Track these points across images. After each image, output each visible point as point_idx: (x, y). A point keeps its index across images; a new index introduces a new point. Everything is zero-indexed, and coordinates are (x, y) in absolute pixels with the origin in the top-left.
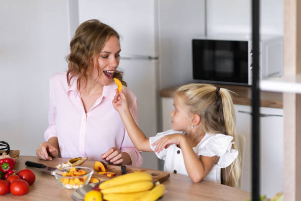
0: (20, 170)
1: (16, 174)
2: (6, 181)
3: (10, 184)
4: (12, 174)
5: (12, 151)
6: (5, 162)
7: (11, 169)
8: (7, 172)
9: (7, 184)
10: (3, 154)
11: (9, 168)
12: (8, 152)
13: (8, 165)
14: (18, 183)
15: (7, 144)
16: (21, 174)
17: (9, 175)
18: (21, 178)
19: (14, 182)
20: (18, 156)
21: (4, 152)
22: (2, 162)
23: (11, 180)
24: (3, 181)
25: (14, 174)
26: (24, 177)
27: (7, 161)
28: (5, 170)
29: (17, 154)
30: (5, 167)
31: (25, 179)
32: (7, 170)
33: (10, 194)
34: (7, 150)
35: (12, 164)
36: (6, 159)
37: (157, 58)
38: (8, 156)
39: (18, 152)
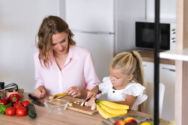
0: (22, 101)
1: (21, 103)
2: (14, 108)
3: (16, 109)
4: (18, 103)
5: (19, 89)
6: (14, 96)
7: (18, 101)
8: (15, 102)
9: (15, 109)
10: (14, 91)
11: (16, 99)
12: (17, 90)
13: (16, 98)
14: (21, 109)
15: (16, 85)
16: (23, 103)
17: (16, 104)
18: (23, 106)
19: (18, 108)
20: (23, 93)
21: (14, 90)
22: (12, 96)
23: (17, 107)
24: (12, 107)
25: (19, 103)
26: (25, 106)
27: (15, 96)
28: (14, 101)
29: (22, 91)
30: (14, 99)
31: (25, 107)
32: (15, 101)
33: (16, 115)
34: (16, 88)
35: (18, 97)
36: (15, 94)
37: (114, 33)
38: (16, 93)
39: (23, 90)
